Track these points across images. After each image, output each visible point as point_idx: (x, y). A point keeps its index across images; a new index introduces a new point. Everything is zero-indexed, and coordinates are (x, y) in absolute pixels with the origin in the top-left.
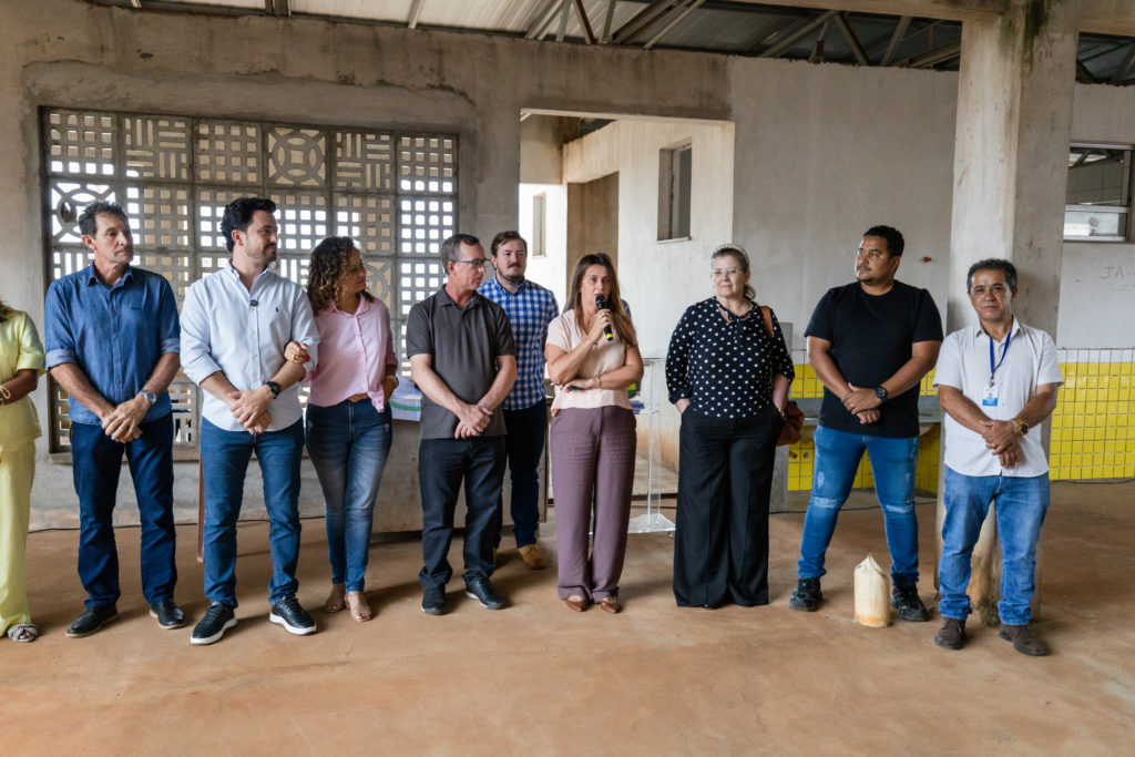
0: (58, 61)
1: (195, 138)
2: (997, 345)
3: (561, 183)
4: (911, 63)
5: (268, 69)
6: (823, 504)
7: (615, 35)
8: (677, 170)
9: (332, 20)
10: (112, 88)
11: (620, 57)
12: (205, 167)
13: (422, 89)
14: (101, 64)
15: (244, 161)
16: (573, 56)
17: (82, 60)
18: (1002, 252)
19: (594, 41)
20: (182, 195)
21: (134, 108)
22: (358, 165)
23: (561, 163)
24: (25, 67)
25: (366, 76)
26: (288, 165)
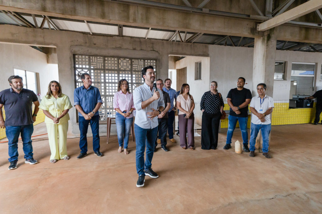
0: (77, 45)
1: (105, 60)
2: (262, 99)
3: (175, 69)
4: (243, 46)
5: (119, 47)
6: (230, 130)
7: (187, 40)
8: (199, 67)
9: (132, 37)
10: (88, 50)
11: (188, 45)
12: (107, 66)
13: (149, 51)
14: (86, 46)
15: (115, 65)
16: (179, 44)
17: (82, 45)
18: (262, 82)
19: (182, 41)
20: (102, 72)
21: (92, 54)
22: (137, 66)
23: (175, 65)
24: (70, 46)
26: (123, 66)
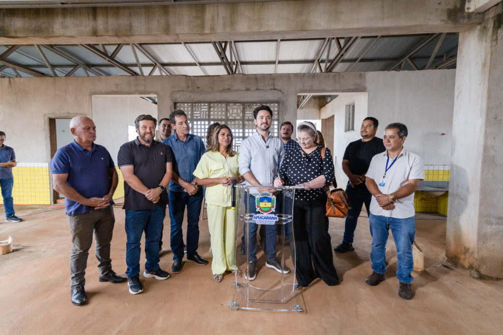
0: (178, 91)
1: (210, 107)
2: (391, 160)
5: (228, 89)
7: (327, 69)
8: (351, 111)
10: (190, 97)
11: (329, 76)
12: (212, 115)
13: (269, 90)
14: (188, 91)
15: (222, 113)
16: (314, 77)
17: (184, 90)
20: (207, 123)
24: (171, 93)
25: (253, 88)
26: (233, 113)
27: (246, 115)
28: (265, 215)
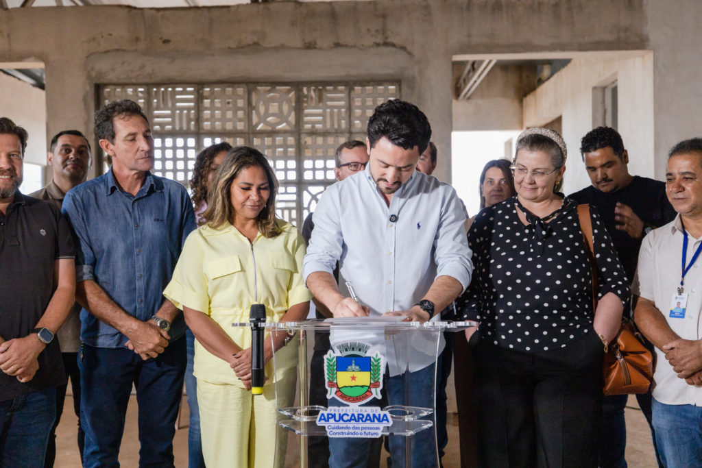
1: (200, 97)
5: (251, 43)
10: (143, 67)
11: (540, 5)
12: (207, 120)
13: (370, 47)
14: (136, 51)
15: (235, 114)
17: (124, 48)
20: (191, 141)
21: (157, 79)
22: (320, 111)
24: (87, 57)
25: (324, 42)
26: (267, 114)
27: (306, 119)
28: (354, 408)
